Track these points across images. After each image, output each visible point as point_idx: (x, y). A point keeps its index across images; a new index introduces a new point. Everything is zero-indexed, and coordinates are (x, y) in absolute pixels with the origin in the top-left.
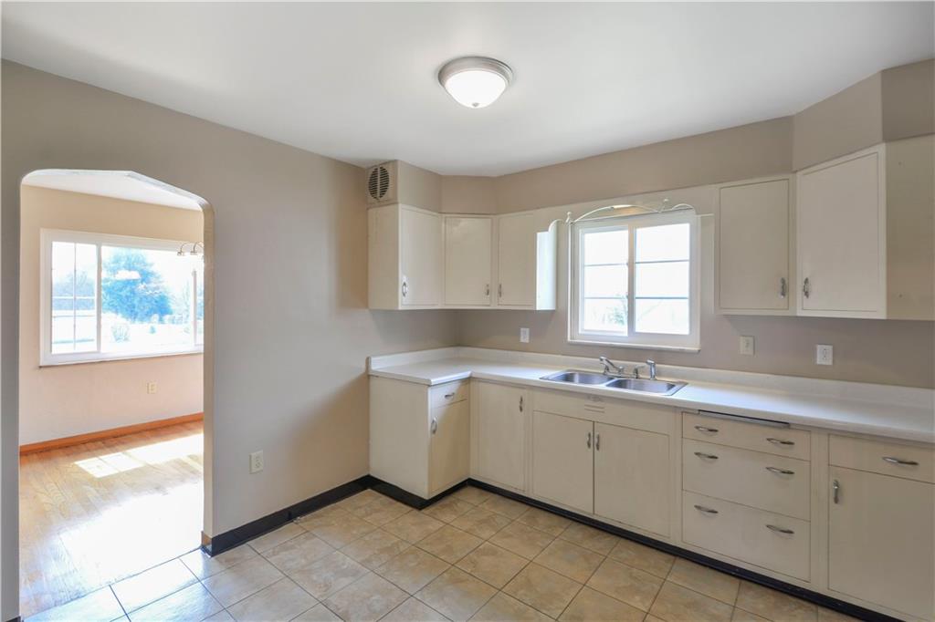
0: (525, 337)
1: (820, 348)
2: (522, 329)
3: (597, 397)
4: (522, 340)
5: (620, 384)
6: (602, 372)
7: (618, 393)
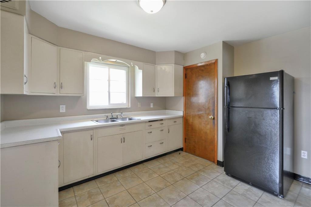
0: (63, 109)
1: (151, 104)
2: (61, 106)
3: (122, 125)
4: (61, 111)
5: (113, 121)
6: (106, 118)
7: (113, 123)
